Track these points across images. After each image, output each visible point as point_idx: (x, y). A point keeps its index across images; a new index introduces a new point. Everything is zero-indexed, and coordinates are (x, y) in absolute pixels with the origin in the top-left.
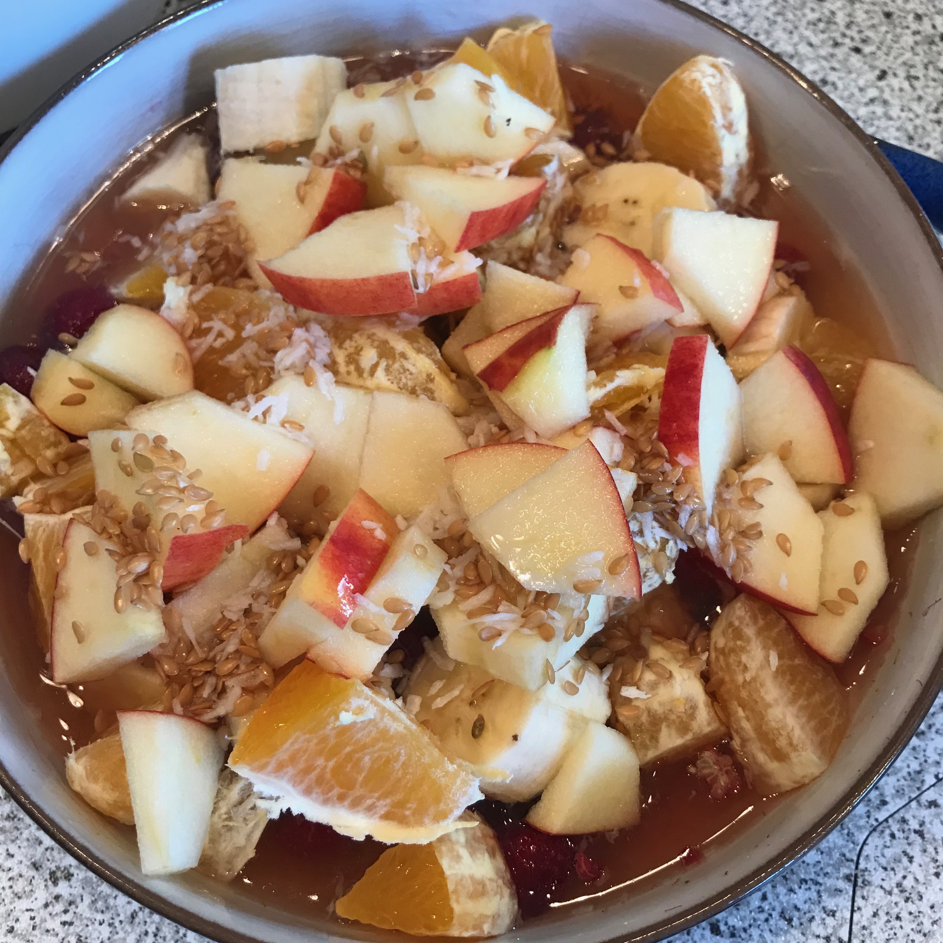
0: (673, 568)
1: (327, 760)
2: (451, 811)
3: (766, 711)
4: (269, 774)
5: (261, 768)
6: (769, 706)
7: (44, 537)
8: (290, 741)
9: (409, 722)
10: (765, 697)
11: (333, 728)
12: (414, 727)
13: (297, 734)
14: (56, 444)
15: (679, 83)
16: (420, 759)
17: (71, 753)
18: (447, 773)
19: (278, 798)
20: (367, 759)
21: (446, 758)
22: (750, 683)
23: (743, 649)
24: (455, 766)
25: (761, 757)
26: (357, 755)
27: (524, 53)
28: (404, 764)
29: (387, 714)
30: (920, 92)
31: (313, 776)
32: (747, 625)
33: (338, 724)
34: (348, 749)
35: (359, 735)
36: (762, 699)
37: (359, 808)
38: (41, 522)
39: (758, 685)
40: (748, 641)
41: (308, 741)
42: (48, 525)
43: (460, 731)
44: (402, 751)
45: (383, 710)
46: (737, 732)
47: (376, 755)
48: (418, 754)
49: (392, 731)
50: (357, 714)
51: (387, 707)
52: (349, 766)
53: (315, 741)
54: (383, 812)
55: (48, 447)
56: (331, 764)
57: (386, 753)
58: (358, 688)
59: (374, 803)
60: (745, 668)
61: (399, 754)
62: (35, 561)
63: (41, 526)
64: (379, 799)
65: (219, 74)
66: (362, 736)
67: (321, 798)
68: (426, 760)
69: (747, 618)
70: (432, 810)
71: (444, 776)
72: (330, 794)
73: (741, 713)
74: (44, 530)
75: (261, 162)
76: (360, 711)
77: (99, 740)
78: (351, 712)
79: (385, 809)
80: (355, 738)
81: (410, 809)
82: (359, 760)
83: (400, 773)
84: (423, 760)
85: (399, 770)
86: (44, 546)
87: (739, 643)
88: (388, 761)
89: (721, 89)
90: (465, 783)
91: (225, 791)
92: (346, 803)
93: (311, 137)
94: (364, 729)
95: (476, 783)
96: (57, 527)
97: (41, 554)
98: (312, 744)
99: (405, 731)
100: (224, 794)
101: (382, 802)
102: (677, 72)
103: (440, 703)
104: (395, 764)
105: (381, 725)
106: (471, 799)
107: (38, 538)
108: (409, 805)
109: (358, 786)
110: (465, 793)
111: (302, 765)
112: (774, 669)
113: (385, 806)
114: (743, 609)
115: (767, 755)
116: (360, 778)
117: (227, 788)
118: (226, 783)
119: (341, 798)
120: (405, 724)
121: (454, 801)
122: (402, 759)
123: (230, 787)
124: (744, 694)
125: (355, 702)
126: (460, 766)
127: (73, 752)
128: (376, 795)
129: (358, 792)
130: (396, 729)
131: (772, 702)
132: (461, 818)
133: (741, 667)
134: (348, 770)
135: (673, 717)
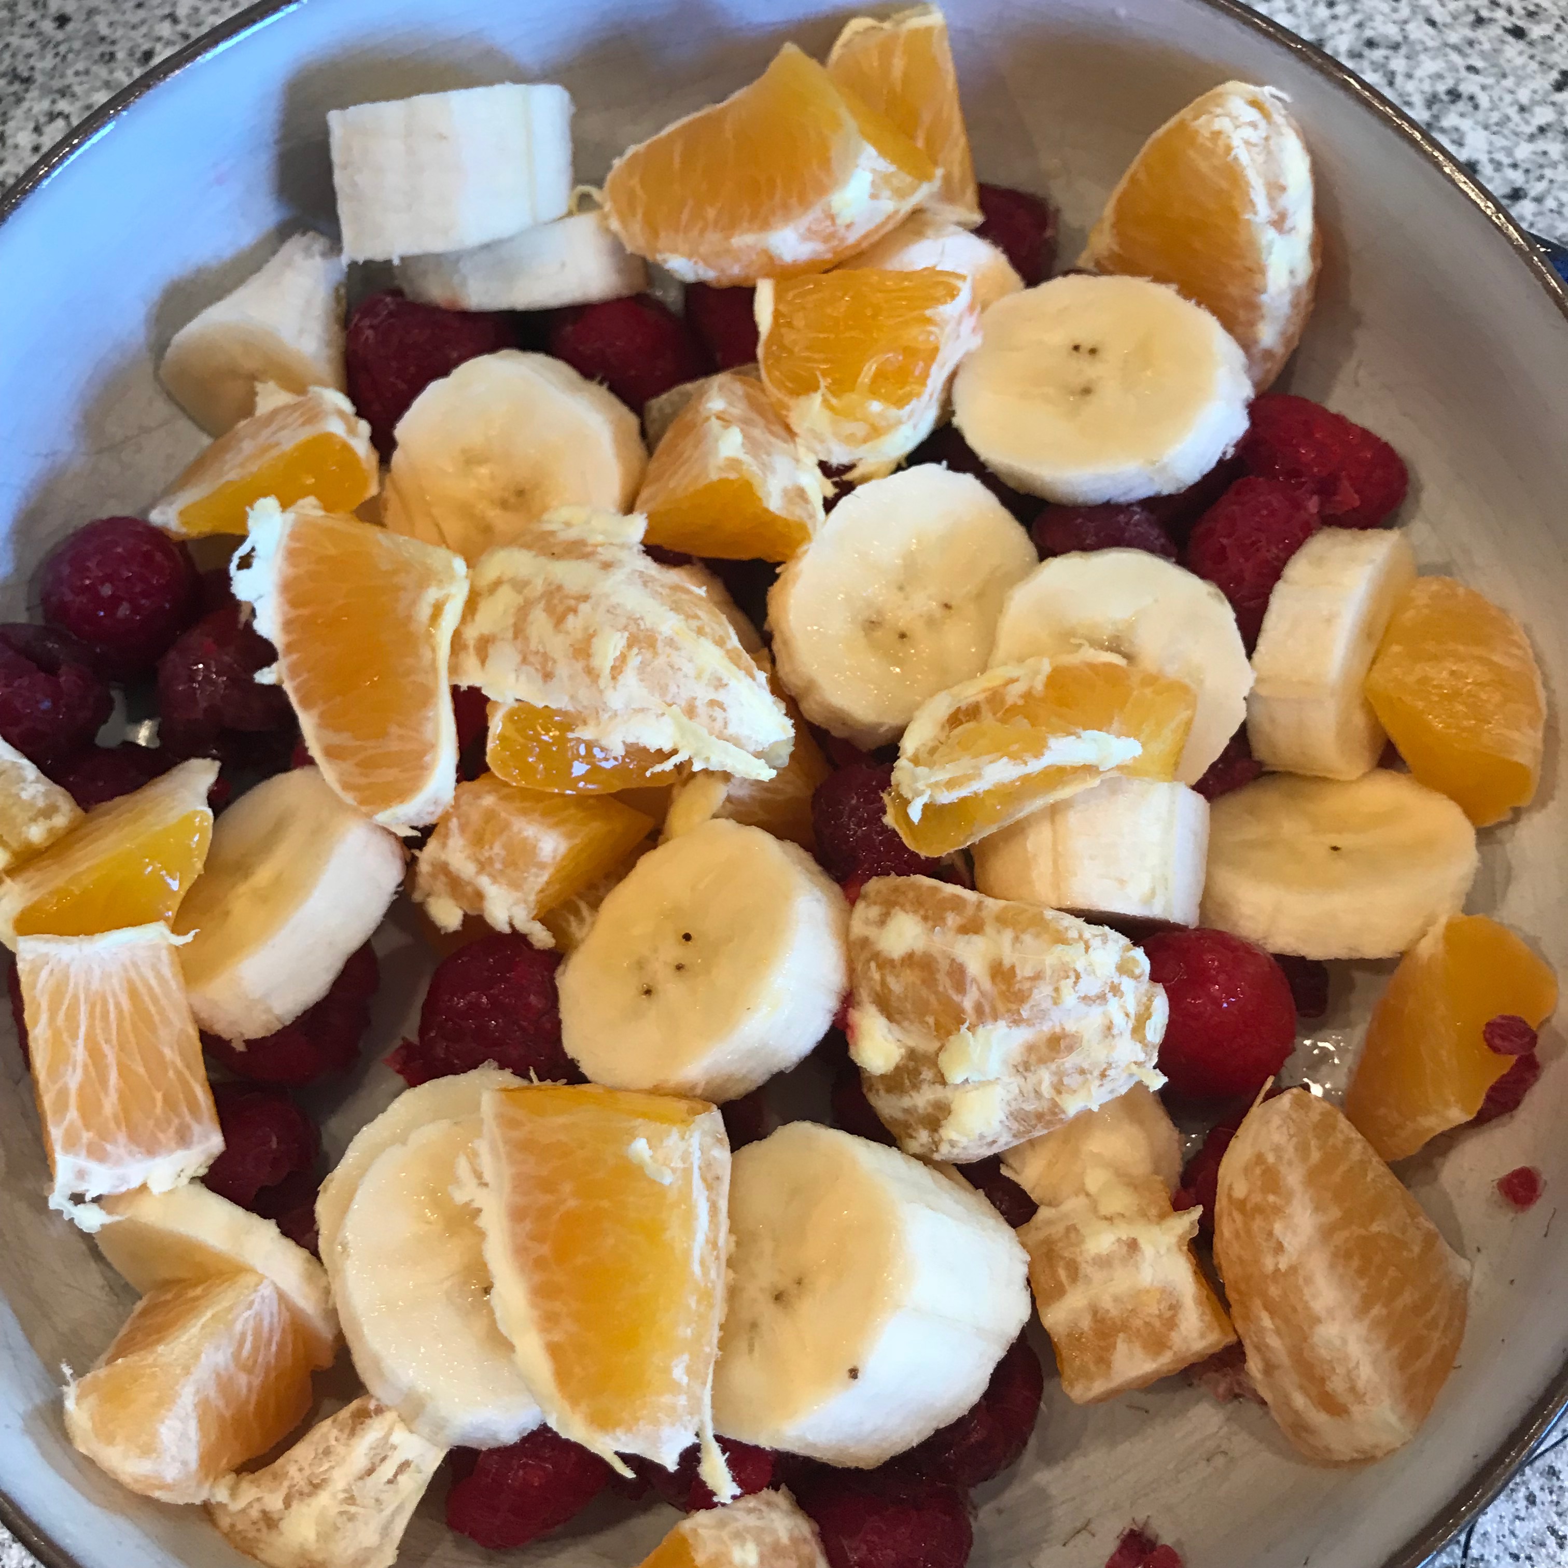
0: (1157, 1059)
3: (1311, 1328)
6: (1317, 1320)
10: (1311, 1303)
15: (1186, 135)
22: (1284, 1274)
23: (1278, 1211)
27: (898, 64)
32: (1290, 1163)
39: (1301, 1280)
40: (1289, 1196)
60: (1279, 1248)
65: (335, 118)
69: (1291, 1149)
73: (1267, 1322)
77: (119, 1360)
87: (1272, 1198)
102: (1186, 113)
124: (1274, 1291)
131: (1323, 1314)
133: (1272, 1244)
135: (1137, 1323)
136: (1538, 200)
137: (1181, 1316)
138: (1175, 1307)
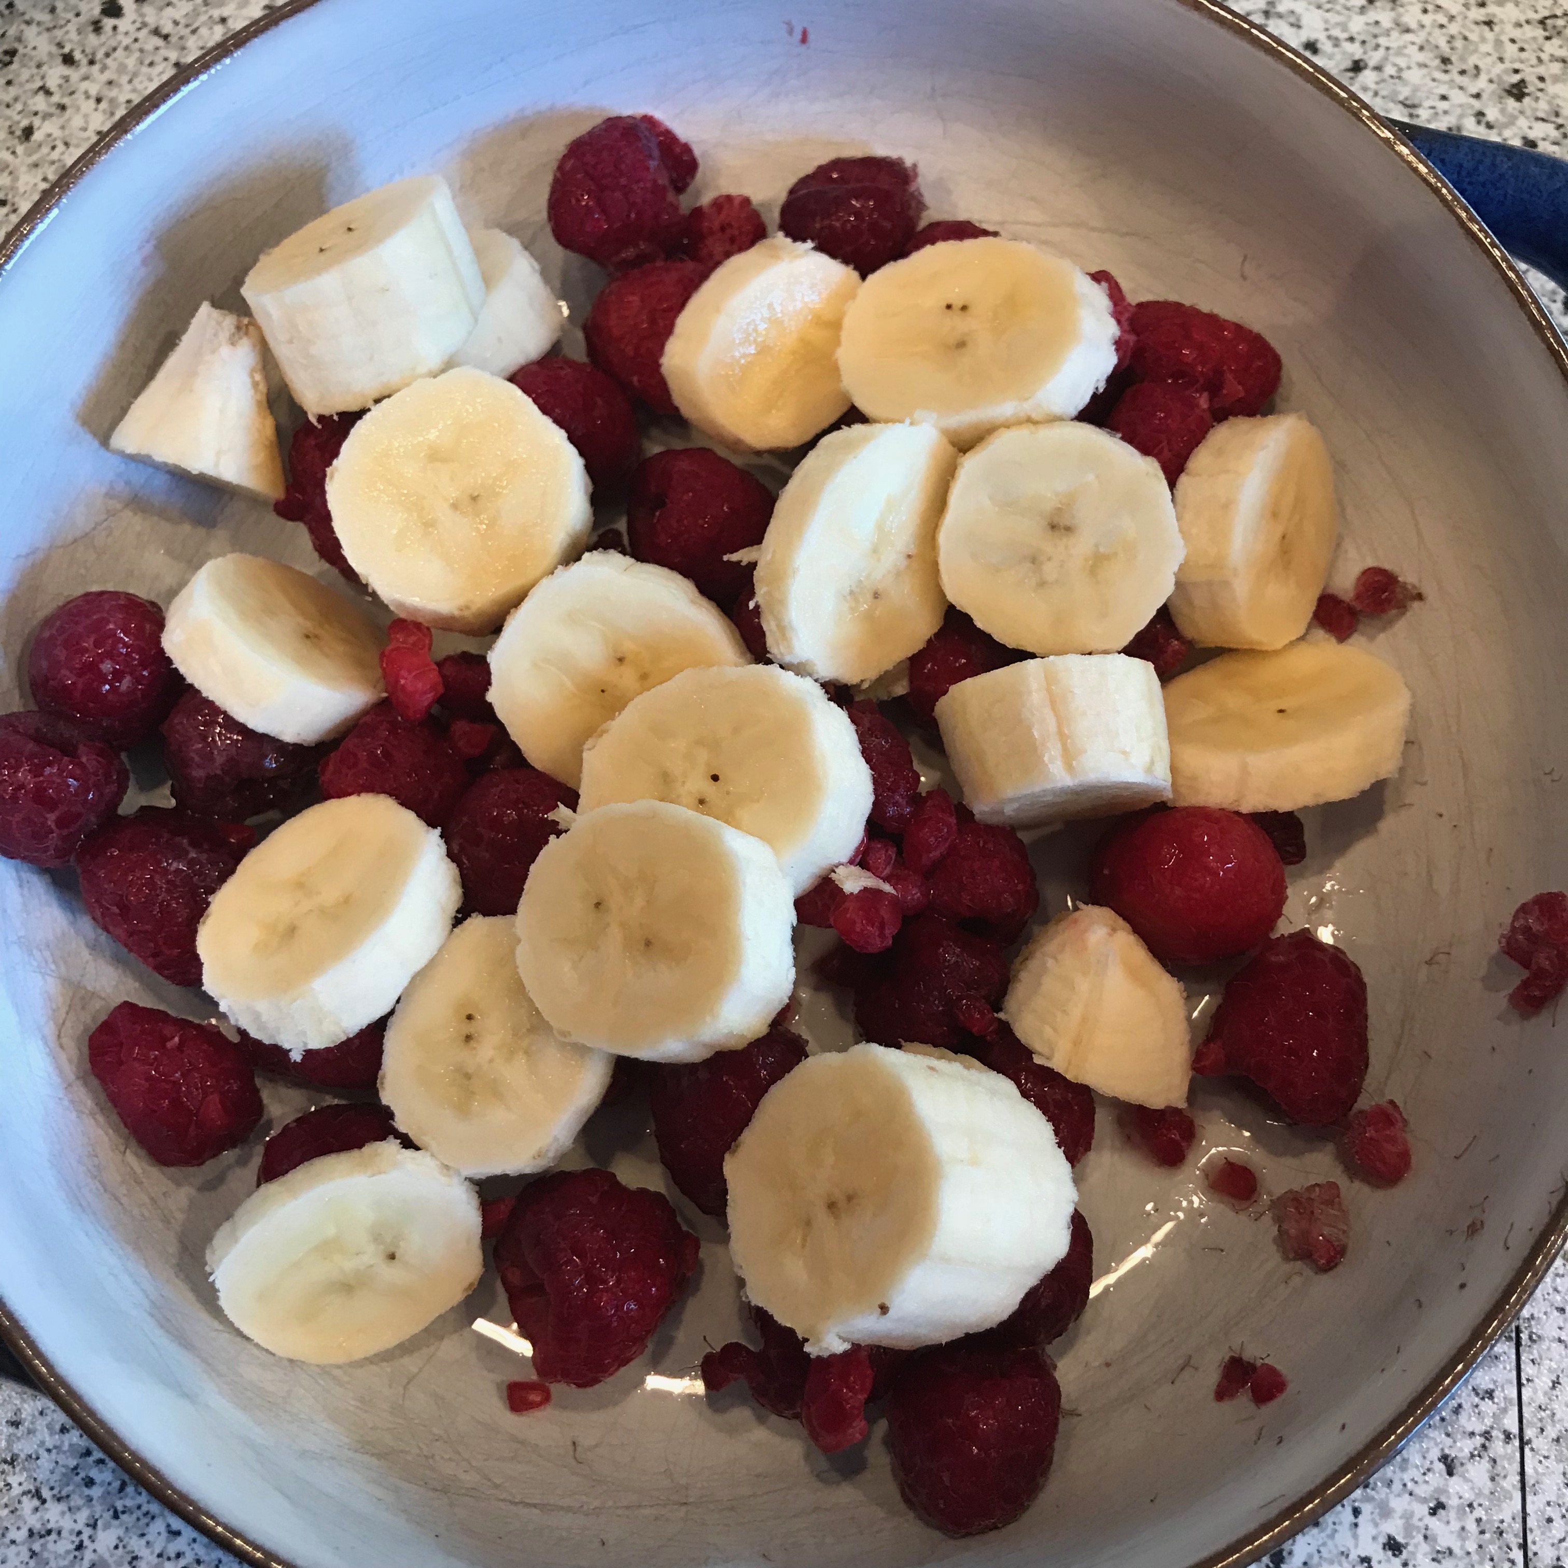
136: (1378, 68)
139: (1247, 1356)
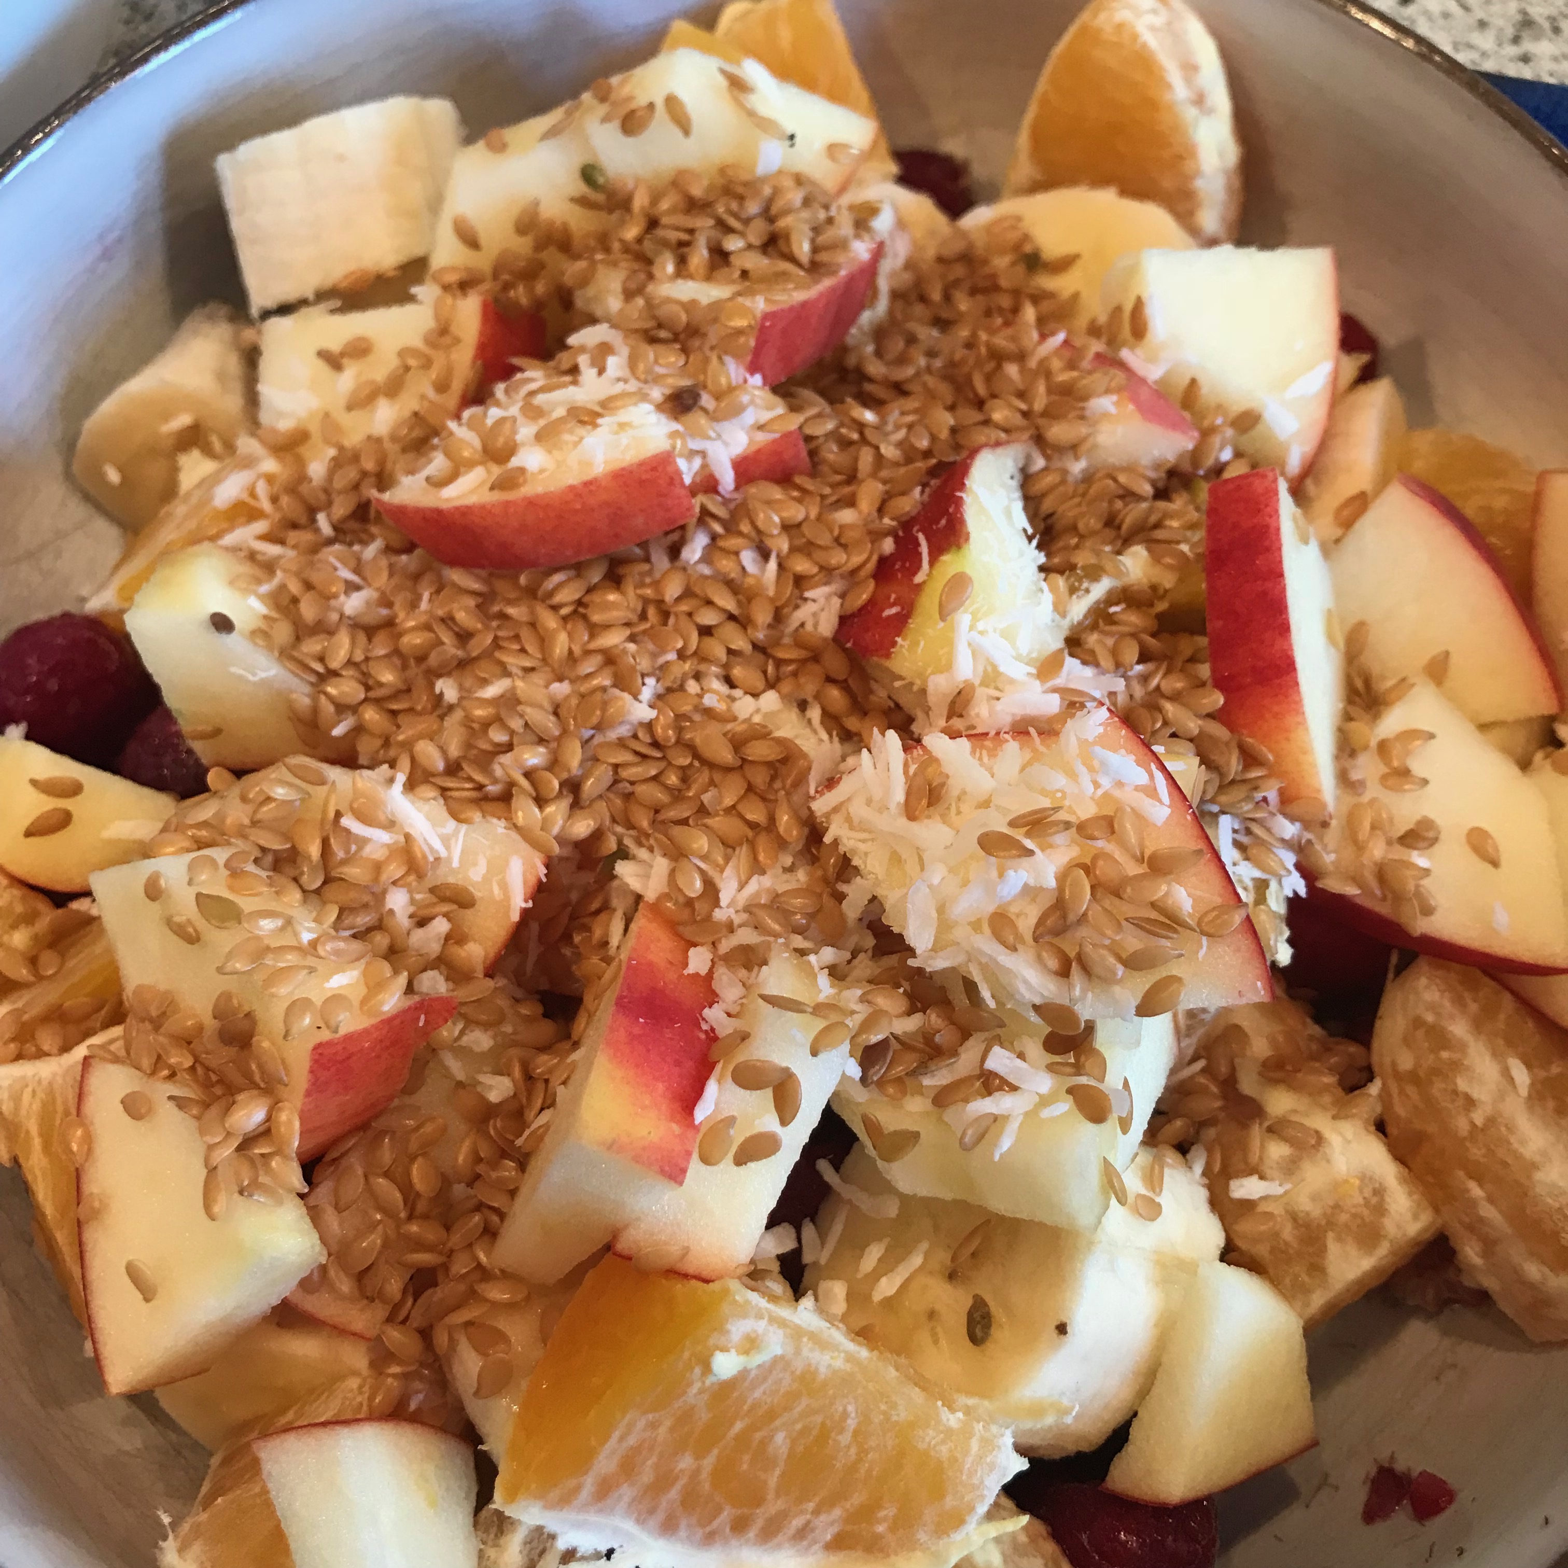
0: (1287, 933)
1: (699, 1456)
2: (971, 1509)
3: (1529, 1177)
4: (584, 1508)
5: (564, 1501)
6: (1534, 1166)
7: (36, 1106)
8: (616, 1435)
9: (850, 1346)
10: (1522, 1150)
11: (701, 1391)
12: (864, 1353)
13: (628, 1417)
14: (29, 918)
15: (1090, 36)
16: (887, 1418)
17: (165, 1538)
18: (949, 1432)
19: (609, 1554)
20: (780, 1438)
21: (940, 1403)
22: (1482, 1130)
23: (1456, 1066)
24: (960, 1415)
25: (1533, 1271)
26: (758, 1435)
27: (785, 35)
28: (856, 1433)
29: (805, 1339)
30: (1480, 14)
31: (674, 1494)
32: (1452, 1017)
33: (709, 1381)
34: (738, 1426)
35: (757, 1394)
36: (1518, 1157)
37: (780, 1537)
38: (23, 1078)
39: (1503, 1129)
40: (1462, 1047)
41: (653, 1425)
42: (39, 1082)
43: (941, 1335)
44: (851, 1408)
45: (797, 1334)
46: (1471, 1228)
47: (798, 1426)
48: (883, 1407)
49: (823, 1370)
50: (747, 1352)
51: (804, 1325)
52: (746, 1458)
53: (668, 1423)
54: (829, 1537)
55: (14, 927)
56: (709, 1462)
57: (818, 1419)
58: (737, 1298)
59: (808, 1522)
60: (1470, 1103)
61: (845, 1415)
62: (28, 1159)
63: (27, 1086)
64: (817, 1512)
65: (225, 164)
66: (764, 1393)
67: (700, 1533)
68: (901, 1415)
69: (1447, 1004)
70: (929, 1514)
71: (943, 1442)
72: (715, 1524)
73: (1476, 1191)
74: (34, 1092)
75: (333, 311)
76: (751, 1344)
77: (220, 1500)
78: (733, 1351)
79: (834, 1529)
80: (749, 1401)
81: (885, 1519)
82: (764, 1444)
83: (853, 1451)
84: (895, 1418)
85: (848, 1447)
86: (41, 1126)
87: (1445, 1055)
88: (824, 1435)
89: (1172, 30)
90: (989, 1444)
91: (491, 1553)
92: (751, 1534)
93: (418, 252)
94: (765, 1379)
95: (1008, 1441)
96: (59, 1080)
97: (37, 1142)
98: (662, 1431)
99: (848, 1367)
100: (492, 1557)
101: (823, 1517)
102: (1085, 17)
103: (887, 1287)
104: (840, 1438)
105: (798, 1366)
106: (1004, 1475)
107: (23, 1112)
108: (882, 1514)
109: (771, 1496)
110: (992, 1467)
111: (647, 1476)
112: (1524, 1091)
113: (832, 1523)
114: (1434, 987)
115: (1543, 1262)
116: (773, 1480)
117: (496, 1545)
118: (492, 1536)
119: (739, 1526)
120: (846, 1352)
121: (974, 1488)
122: (851, 1423)
123: (502, 1541)
124: (1476, 1153)
125: (738, 1329)
126: (968, 1411)
127: (171, 1536)
128: (811, 1506)
129: (773, 1506)
130: (830, 1366)
131: (1537, 1158)
132: (990, 1516)
133: (1460, 1102)
134: (745, 1467)
135: (1344, 1218)
137: (1387, 1199)
138: (1380, 1192)
139: (1400, 1466)
